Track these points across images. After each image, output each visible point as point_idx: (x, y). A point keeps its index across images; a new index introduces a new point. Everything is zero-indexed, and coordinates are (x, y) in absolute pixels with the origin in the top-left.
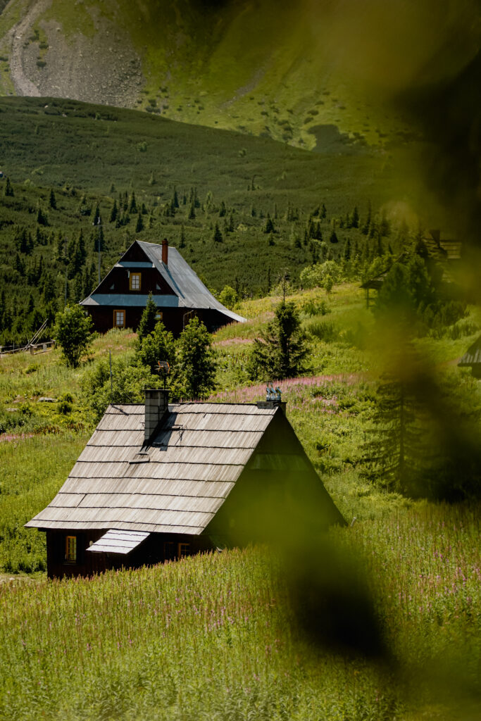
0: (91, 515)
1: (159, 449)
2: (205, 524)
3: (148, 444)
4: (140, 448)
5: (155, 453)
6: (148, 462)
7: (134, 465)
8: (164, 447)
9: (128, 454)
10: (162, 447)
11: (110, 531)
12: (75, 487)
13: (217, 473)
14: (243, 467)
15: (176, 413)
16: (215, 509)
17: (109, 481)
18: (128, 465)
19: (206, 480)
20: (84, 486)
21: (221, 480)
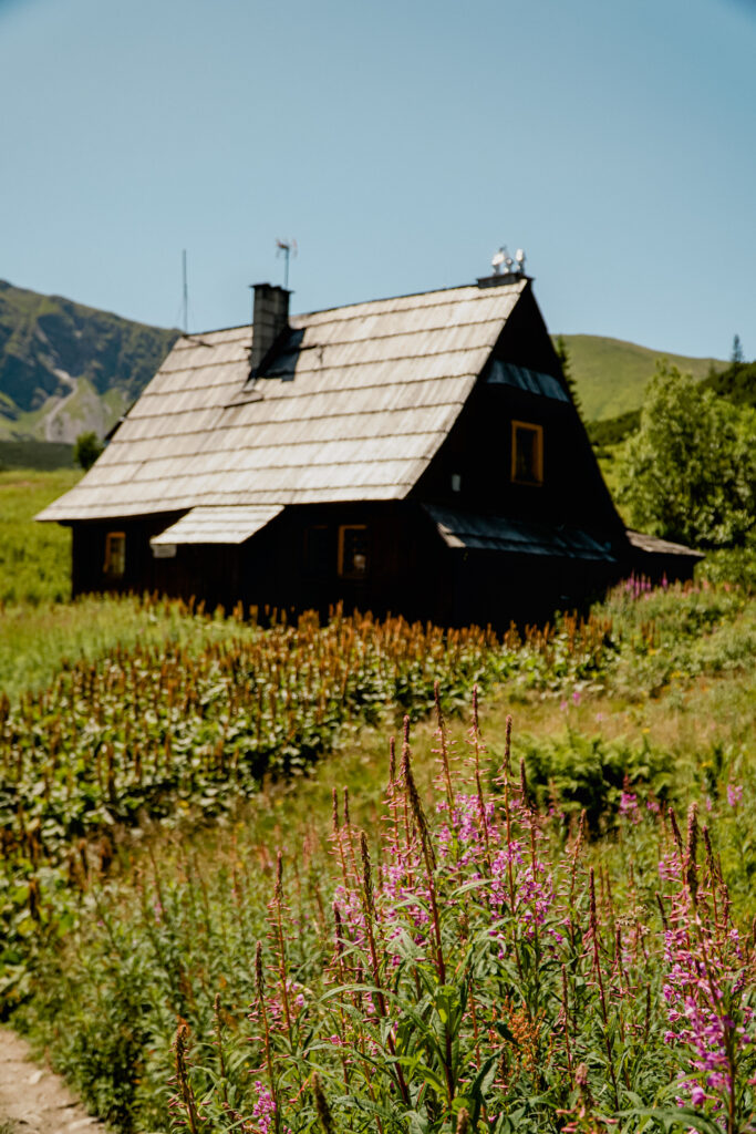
0: (156, 490)
1: (280, 380)
2: (411, 477)
3: (256, 374)
4: (241, 385)
5: (272, 387)
6: (262, 400)
7: (231, 411)
8: (289, 375)
9: (219, 397)
10: (286, 377)
11: (195, 510)
12: (125, 454)
13: (413, 394)
14: (474, 378)
15: (304, 329)
16: (429, 452)
17: (186, 439)
18: (221, 411)
19: (391, 407)
20: (141, 451)
21: (427, 403)
